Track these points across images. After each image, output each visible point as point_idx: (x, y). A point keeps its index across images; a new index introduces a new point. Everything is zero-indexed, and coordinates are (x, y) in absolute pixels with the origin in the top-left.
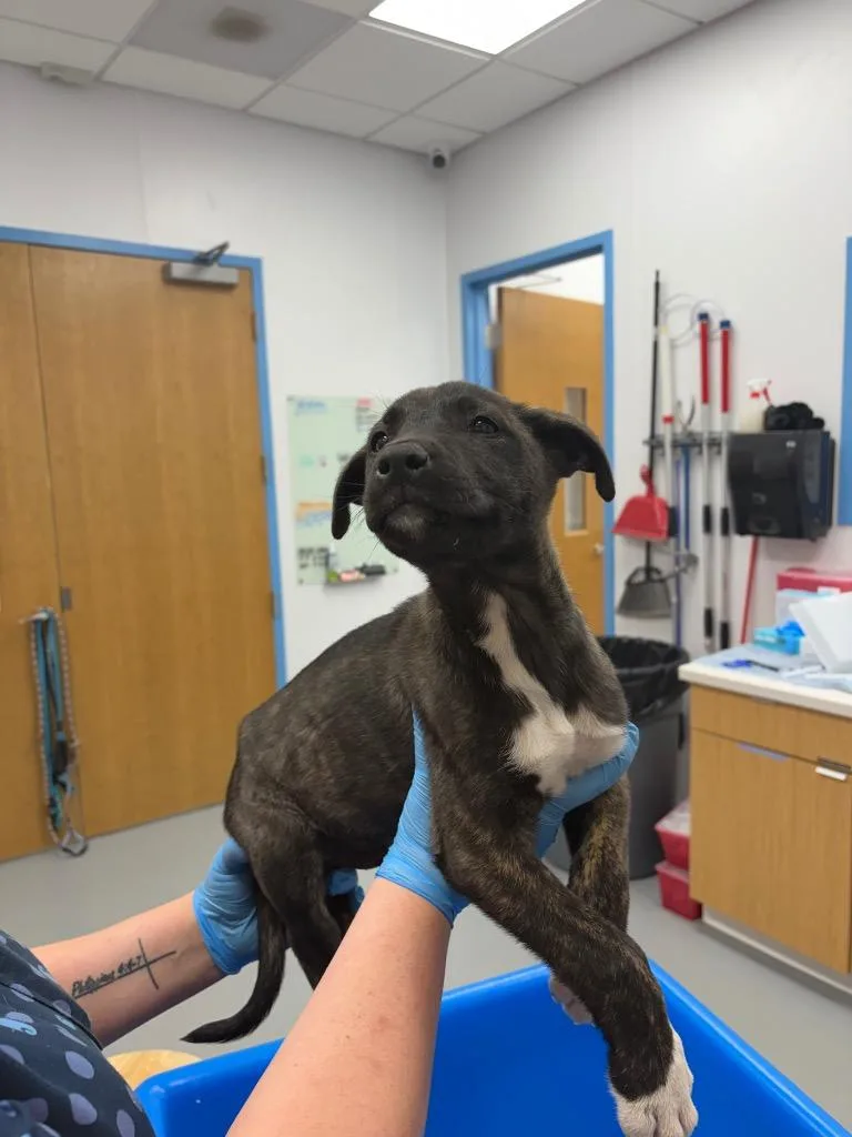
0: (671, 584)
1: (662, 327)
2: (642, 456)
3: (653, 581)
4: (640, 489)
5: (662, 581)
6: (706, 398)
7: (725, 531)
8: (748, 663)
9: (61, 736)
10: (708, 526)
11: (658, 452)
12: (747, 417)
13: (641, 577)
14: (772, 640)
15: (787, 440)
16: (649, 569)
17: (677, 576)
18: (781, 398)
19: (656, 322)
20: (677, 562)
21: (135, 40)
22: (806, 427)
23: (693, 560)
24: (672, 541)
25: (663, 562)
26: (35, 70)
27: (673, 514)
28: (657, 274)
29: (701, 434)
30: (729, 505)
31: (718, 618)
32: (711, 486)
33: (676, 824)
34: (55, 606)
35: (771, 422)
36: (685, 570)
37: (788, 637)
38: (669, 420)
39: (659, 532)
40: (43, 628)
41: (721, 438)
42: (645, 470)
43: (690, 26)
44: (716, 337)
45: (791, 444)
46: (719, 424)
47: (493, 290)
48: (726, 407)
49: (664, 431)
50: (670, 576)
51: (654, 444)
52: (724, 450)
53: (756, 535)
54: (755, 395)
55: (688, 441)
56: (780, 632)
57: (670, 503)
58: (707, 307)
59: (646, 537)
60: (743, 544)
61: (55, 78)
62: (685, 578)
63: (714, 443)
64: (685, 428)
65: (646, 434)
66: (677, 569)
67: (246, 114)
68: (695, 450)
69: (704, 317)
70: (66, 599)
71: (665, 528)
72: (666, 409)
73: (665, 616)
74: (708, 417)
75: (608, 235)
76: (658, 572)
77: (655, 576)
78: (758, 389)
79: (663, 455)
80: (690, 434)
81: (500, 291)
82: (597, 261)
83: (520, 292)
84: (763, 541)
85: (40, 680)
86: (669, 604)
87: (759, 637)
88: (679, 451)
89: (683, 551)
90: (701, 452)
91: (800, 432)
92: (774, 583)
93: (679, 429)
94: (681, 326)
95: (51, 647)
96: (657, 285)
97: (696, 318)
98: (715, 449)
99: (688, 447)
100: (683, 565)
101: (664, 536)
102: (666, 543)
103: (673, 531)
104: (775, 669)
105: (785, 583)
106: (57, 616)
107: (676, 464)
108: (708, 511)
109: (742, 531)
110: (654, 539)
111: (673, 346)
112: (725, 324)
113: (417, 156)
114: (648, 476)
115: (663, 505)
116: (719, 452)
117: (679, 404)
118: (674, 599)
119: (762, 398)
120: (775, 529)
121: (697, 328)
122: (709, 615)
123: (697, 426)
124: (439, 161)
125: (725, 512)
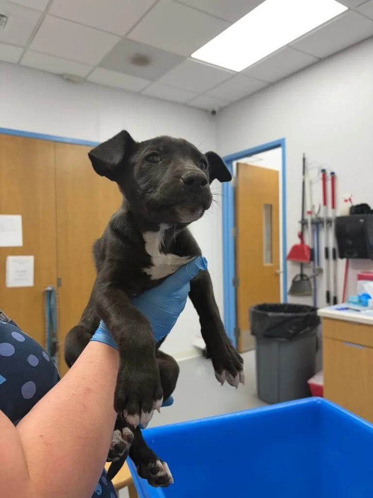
0: (312, 280)
1: (306, 175)
2: (298, 228)
3: (304, 280)
4: (298, 241)
5: (308, 279)
6: (325, 203)
7: (334, 258)
8: (347, 309)
9: (54, 340)
10: (327, 256)
11: (305, 226)
12: (343, 209)
13: (299, 279)
14: (356, 300)
15: (360, 218)
16: (302, 275)
17: (314, 277)
18: (357, 202)
19: (304, 173)
20: (314, 271)
21: (101, 65)
22: (368, 213)
23: (321, 271)
24: (312, 263)
25: (308, 272)
26: (61, 76)
27: (312, 251)
28: (304, 154)
29: (323, 219)
30: (336, 247)
31: (332, 295)
32: (328, 239)
33: (317, 380)
34: (55, 285)
35: (353, 211)
36: (317, 275)
37: (363, 299)
38: (310, 213)
39: (306, 259)
40: (50, 293)
41: (331, 220)
42: (300, 234)
43: (316, 60)
44: (329, 179)
45: (362, 221)
46: (331, 214)
47: (234, 163)
48: (333, 206)
49: (308, 218)
50: (311, 277)
51: (304, 223)
52: (333, 225)
53: (348, 258)
54: (346, 201)
55: (318, 221)
56: (360, 297)
57: (311, 246)
58: (324, 167)
59: (301, 261)
60: (342, 262)
61: (69, 79)
62: (318, 278)
63: (329, 221)
64: (316, 216)
65: (300, 218)
66: (314, 274)
67: (139, 95)
68: (320, 225)
69: (324, 171)
70: (59, 283)
71: (309, 257)
72: (308, 208)
73: (309, 295)
74: (326, 211)
75: (283, 140)
76: (306, 276)
77: (305, 278)
78: (347, 198)
79: (307, 227)
80: (319, 218)
81: (238, 164)
82: (279, 150)
83: (246, 165)
84: (350, 260)
85: (47, 316)
86: (311, 289)
87: (350, 300)
88: (314, 226)
89: (317, 267)
90: (323, 225)
91: (365, 215)
92: (356, 278)
93: (314, 216)
94: (314, 175)
95: (52, 302)
96: (304, 159)
97: (320, 171)
98: (329, 224)
99: (318, 224)
100: (317, 272)
101: (308, 260)
102: (309, 263)
103: (312, 258)
104: (358, 311)
105: (361, 277)
106: (56, 289)
107: (313, 231)
108: (327, 250)
109: (342, 257)
110: (305, 262)
111: (311, 183)
112: (333, 174)
113: (205, 111)
114: (301, 236)
115: (308, 248)
116: (331, 225)
117: (313, 207)
118: (313, 287)
119: (349, 202)
120: (356, 255)
121: (321, 175)
122: (328, 294)
123: (322, 215)
124: (214, 113)
125: (334, 250)
